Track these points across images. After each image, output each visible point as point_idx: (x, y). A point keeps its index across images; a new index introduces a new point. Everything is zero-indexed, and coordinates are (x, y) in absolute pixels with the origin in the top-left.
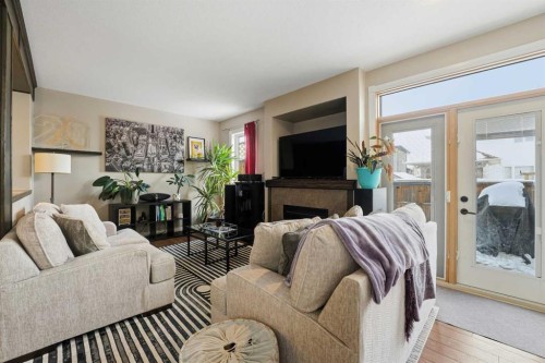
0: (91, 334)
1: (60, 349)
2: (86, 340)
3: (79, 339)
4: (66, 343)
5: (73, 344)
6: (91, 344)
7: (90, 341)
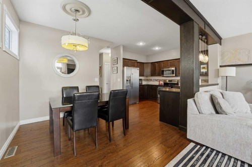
0: (218, 152)
1: (204, 148)
2: (215, 152)
3: (213, 150)
4: (207, 148)
5: (209, 150)
6: (215, 155)
7: (216, 154)
